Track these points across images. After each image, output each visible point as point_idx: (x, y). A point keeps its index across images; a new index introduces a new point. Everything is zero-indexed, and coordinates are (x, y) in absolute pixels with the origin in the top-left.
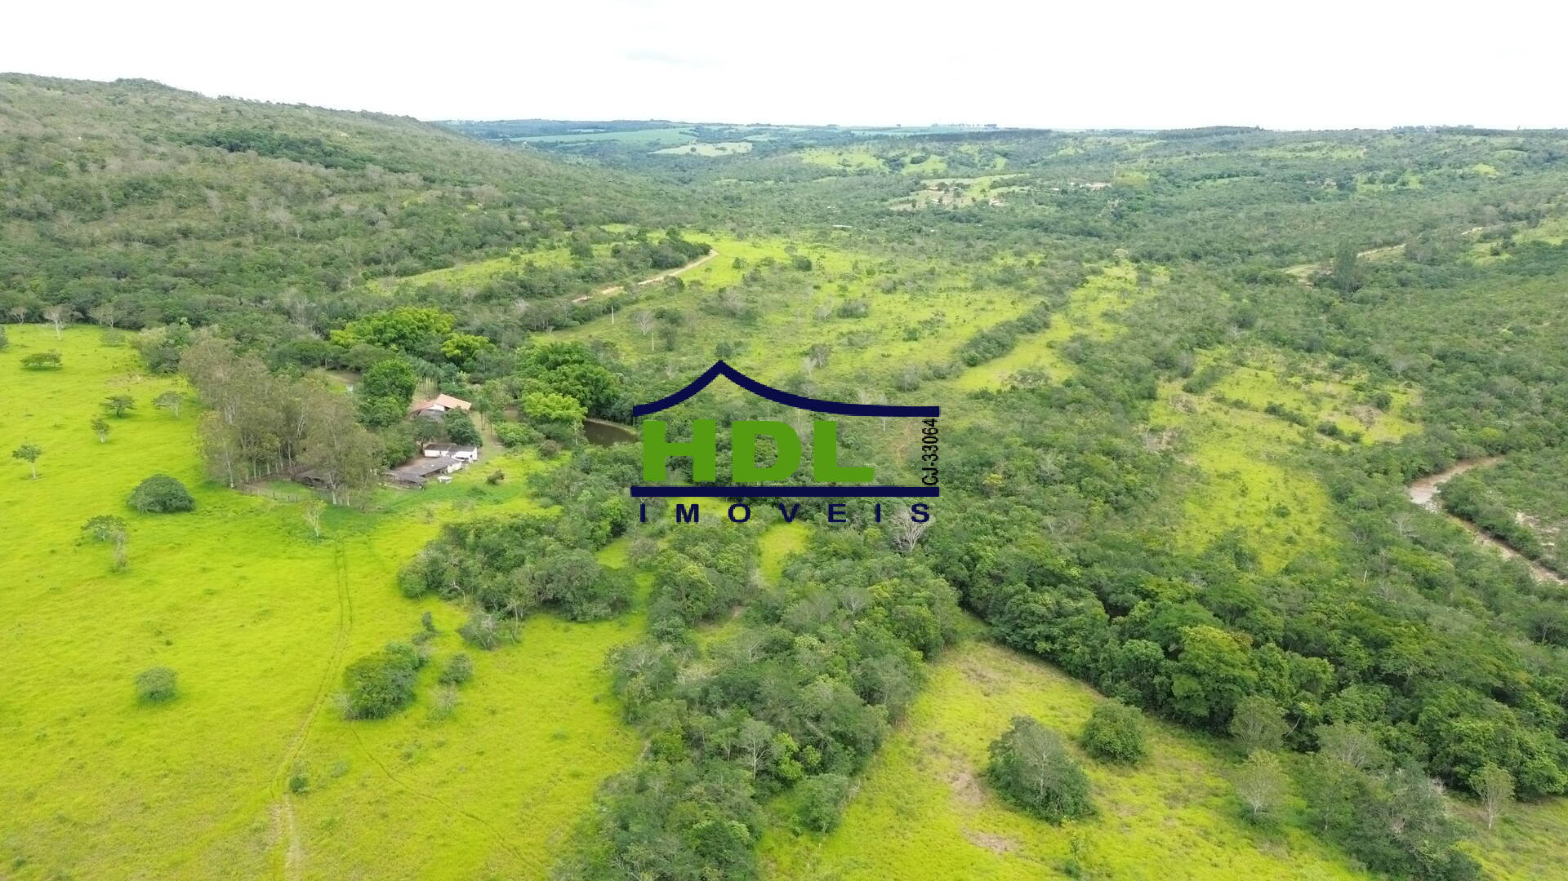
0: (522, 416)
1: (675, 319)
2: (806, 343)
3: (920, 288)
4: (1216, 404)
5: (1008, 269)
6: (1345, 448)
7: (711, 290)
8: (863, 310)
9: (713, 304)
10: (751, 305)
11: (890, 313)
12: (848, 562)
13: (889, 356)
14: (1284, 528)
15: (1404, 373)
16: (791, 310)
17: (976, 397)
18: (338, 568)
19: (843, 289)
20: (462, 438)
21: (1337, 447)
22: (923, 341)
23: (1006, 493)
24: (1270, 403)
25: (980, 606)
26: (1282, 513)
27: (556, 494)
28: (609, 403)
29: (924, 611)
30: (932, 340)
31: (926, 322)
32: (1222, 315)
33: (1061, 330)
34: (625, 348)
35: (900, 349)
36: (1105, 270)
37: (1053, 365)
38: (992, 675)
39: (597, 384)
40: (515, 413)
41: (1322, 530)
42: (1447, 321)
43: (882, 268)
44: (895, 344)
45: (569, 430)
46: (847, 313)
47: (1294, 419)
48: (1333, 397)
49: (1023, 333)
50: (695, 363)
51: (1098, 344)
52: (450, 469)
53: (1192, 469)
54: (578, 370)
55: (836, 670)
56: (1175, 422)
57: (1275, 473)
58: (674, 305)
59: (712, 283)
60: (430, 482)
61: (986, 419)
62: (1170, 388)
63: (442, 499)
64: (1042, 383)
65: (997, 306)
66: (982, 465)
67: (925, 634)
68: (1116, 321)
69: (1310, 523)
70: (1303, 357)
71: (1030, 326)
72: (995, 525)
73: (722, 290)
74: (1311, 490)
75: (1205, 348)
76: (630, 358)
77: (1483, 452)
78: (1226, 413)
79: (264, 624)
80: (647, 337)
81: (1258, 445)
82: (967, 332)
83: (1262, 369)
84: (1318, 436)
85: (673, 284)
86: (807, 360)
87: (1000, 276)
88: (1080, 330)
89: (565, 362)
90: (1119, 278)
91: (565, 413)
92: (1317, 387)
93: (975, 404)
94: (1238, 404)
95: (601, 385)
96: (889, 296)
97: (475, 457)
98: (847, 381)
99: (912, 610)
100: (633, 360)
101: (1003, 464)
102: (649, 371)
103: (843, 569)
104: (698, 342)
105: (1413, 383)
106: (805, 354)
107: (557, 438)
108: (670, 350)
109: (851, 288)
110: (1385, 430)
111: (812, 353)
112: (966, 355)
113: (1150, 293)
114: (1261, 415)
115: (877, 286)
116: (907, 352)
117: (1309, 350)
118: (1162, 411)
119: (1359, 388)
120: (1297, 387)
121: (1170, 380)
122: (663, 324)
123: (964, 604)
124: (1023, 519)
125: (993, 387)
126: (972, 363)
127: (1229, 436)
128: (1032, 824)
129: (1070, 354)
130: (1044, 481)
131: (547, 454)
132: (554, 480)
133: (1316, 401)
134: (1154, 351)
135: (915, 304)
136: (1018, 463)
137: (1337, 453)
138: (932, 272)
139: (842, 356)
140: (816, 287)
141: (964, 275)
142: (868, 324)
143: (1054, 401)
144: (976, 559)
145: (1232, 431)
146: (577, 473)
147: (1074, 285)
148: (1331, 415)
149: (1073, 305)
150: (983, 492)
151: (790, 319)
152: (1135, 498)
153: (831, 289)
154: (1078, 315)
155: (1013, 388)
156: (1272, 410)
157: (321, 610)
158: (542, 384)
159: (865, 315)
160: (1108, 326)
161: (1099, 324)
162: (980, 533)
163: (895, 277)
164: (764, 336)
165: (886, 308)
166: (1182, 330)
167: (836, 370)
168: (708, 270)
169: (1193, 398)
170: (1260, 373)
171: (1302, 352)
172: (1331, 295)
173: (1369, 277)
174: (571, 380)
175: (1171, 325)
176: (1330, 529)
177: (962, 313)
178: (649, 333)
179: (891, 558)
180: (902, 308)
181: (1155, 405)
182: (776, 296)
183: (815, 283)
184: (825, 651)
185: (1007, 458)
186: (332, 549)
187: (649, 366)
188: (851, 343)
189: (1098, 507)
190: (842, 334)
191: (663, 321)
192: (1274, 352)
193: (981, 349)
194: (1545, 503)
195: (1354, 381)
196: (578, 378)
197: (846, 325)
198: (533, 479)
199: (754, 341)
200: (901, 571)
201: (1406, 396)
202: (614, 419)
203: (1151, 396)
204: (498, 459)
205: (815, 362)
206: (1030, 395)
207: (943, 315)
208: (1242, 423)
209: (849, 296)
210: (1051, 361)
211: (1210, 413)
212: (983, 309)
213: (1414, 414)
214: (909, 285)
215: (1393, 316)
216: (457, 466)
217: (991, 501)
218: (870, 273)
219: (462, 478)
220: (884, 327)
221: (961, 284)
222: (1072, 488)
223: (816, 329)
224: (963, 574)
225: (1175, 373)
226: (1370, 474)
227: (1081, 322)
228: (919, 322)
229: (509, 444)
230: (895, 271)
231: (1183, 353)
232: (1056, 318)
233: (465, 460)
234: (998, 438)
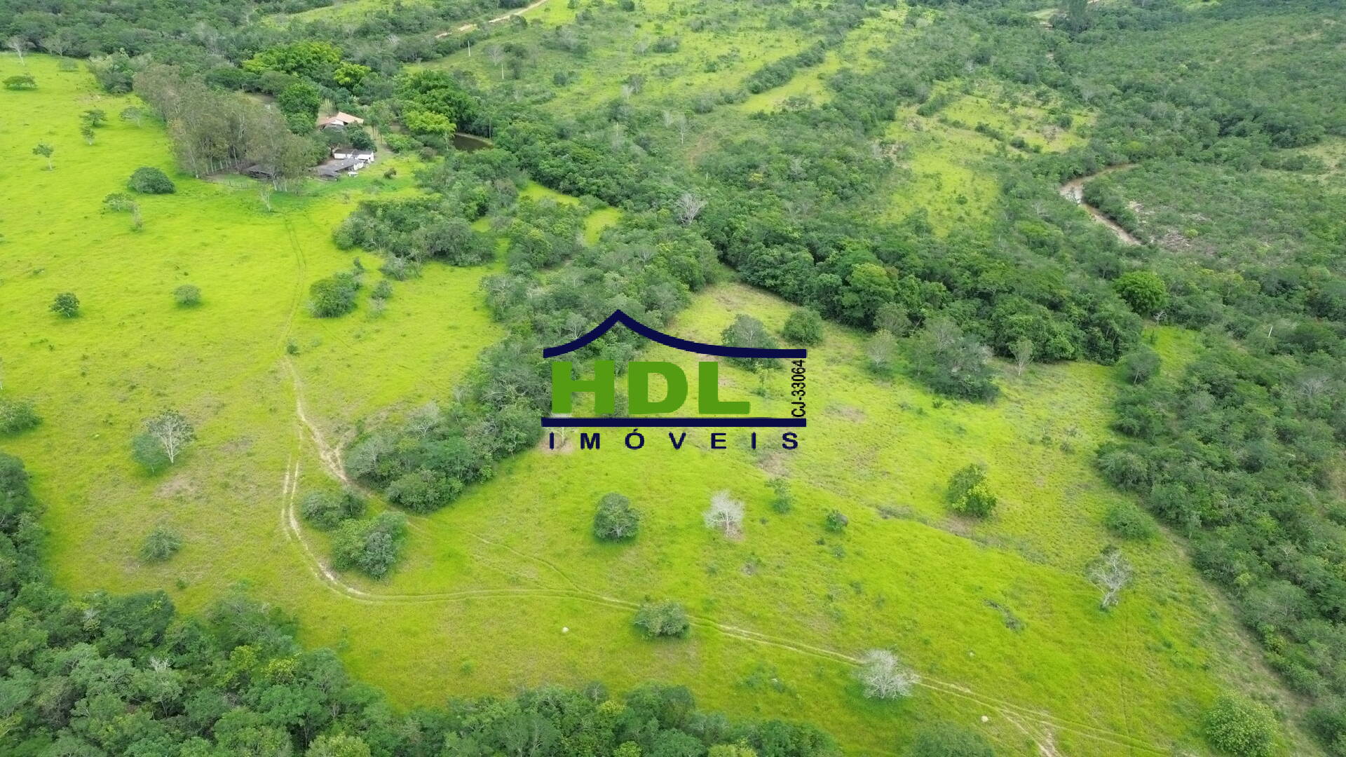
0: (405, 129)
1: (520, 53)
2: (626, 72)
3: (724, 28)
4: (939, 124)
5: (798, 12)
6: (1025, 156)
7: (550, 27)
8: (674, 46)
9: (551, 39)
10: (582, 41)
11: (696, 49)
12: (644, 231)
13: (691, 85)
14: (959, 211)
15: (1091, 100)
16: (616, 45)
17: (755, 118)
18: (289, 231)
19: (659, 27)
20: (361, 145)
21: (1020, 156)
22: (720, 73)
23: (763, 187)
24: (979, 123)
25: (733, 260)
26: (962, 201)
27: (436, 184)
28: (470, 120)
29: (693, 260)
30: (727, 72)
31: (724, 57)
32: (965, 52)
33: (832, 64)
34: (481, 76)
35: (701, 79)
36: (882, 12)
37: (819, 93)
38: (735, 300)
39: (460, 106)
40: (398, 128)
41: (986, 213)
42: (1143, 58)
43: (694, 10)
44: (698, 75)
45: (441, 140)
46: (661, 48)
47: (995, 136)
48: (1030, 119)
49: (800, 67)
50: (537, 90)
51: (858, 76)
52: (355, 167)
53: (905, 171)
54: (445, 93)
55: (629, 292)
56: (906, 137)
57: (966, 174)
58: (519, 41)
59: (551, 21)
60: (343, 176)
61: (759, 134)
62: (906, 112)
63: (354, 187)
64: (807, 106)
65: (784, 44)
66: (750, 167)
67: (692, 274)
68: (877, 57)
69: (979, 208)
70: (1018, 87)
71: (806, 61)
72: (751, 208)
73: (558, 28)
74: (990, 187)
75: (943, 80)
76: (485, 84)
77: (1127, 159)
78: (945, 131)
79: (246, 264)
80: (498, 67)
81: (963, 155)
82: (757, 65)
83: (983, 97)
84: (1009, 148)
85: (518, 22)
86: (625, 87)
87: (791, 18)
88: (847, 65)
89: (435, 87)
90: (891, 20)
91: (437, 127)
92: (1020, 110)
93: (754, 123)
94: (956, 124)
95: (463, 105)
96: (697, 34)
97: (372, 159)
98: (656, 104)
99: (684, 259)
100: (488, 87)
101: (763, 166)
102: (501, 96)
103: (640, 235)
104: (539, 72)
105: (1095, 108)
106: (625, 82)
107: (432, 146)
108: (517, 78)
109: (665, 27)
110: (1062, 143)
111: (630, 81)
112: (751, 84)
113: (912, 33)
114: (972, 132)
115: (688, 25)
116: (706, 81)
117: (1025, 82)
118: (896, 129)
119: (1052, 112)
120: (1006, 111)
121: (909, 105)
122: (511, 57)
123: (723, 259)
124: (772, 204)
125: (768, 111)
126: (756, 91)
127: (940, 147)
128: (743, 373)
129: (833, 84)
130: (792, 178)
131: (426, 158)
132: (434, 175)
133: (1016, 122)
134: (900, 82)
135: (717, 41)
136: (776, 166)
137: (1019, 160)
138: (735, 13)
139: (655, 85)
140: (638, 26)
141: (762, 16)
142: (678, 58)
143: (812, 120)
144: (733, 229)
145: (944, 144)
146: (449, 170)
147: (851, 26)
148: (1025, 133)
149: (847, 43)
150: (748, 186)
151: (615, 53)
152: (856, 190)
153: (649, 27)
154: (848, 52)
155: (784, 110)
156: (981, 129)
157: (283, 256)
158: (418, 105)
159: (676, 51)
160: (869, 62)
161: (864, 59)
162: (739, 213)
163: (704, 18)
164: (593, 67)
165: (693, 45)
166: (927, 65)
167: (648, 96)
168: (547, 10)
169: (922, 119)
170: (981, 100)
171: (1020, 84)
172: (1062, 36)
173: (1096, 20)
174: (440, 101)
175: (918, 61)
176: (991, 212)
177: (755, 49)
178: (499, 64)
179: (674, 228)
180: (707, 45)
181: (892, 125)
182: (604, 33)
183: (637, 22)
184: (623, 281)
185: (768, 162)
186: (282, 219)
187: (500, 92)
188: (662, 74)
189: (827, 196)
190: (655, 66)
191: (510, 54)
192: (998, 84)
193: (763, 80)
194: (1152, 194)
195: (1051, 106)
196: (444, 100)
197: (660, 59)
198: (418, 175)
199: (584, 71)
200: (679, 236)
201: (1084, 118)
202: (474, 133)
203: (891, 118)
204: (390, 161)
205: (632, 89)
206: (794, 116)
207: (738, 51)
208: (956, 138)
209: (665, 34)
210: (818, 89)
211: (933, 131)
212: (772, 46)
213: (1086, 132)
214: (714, 25)
215: (1104, 54)
216: (361, 165)
217: (751, 192)
218: (683, 13)
219: (365, 174)
220: (689, 60)
221: (758, 25)
222: (812, 183)
223: (634, 62)
224: (723, 239)
225: (915, 99)
226: (1035, 174)
227: (849, 58)
228: (719, 57)
229: (396, 150)
230: (704, 12)
231: (923, 84)
232: (830, 55)
233: (366, 161)
234: (765, 148)
